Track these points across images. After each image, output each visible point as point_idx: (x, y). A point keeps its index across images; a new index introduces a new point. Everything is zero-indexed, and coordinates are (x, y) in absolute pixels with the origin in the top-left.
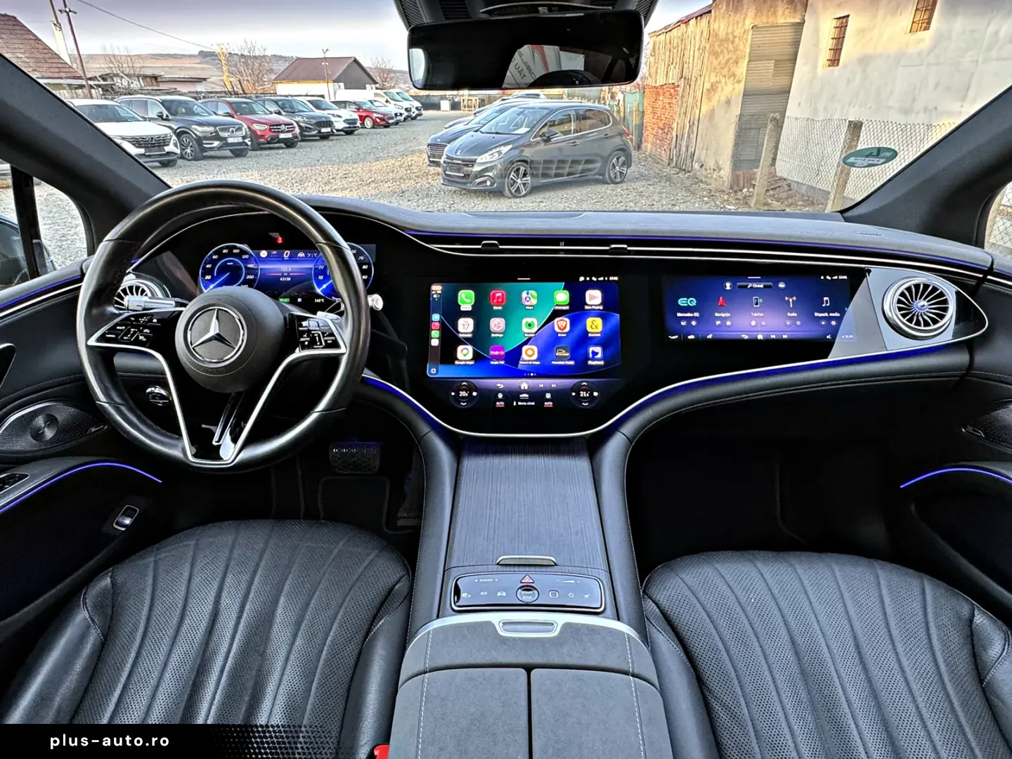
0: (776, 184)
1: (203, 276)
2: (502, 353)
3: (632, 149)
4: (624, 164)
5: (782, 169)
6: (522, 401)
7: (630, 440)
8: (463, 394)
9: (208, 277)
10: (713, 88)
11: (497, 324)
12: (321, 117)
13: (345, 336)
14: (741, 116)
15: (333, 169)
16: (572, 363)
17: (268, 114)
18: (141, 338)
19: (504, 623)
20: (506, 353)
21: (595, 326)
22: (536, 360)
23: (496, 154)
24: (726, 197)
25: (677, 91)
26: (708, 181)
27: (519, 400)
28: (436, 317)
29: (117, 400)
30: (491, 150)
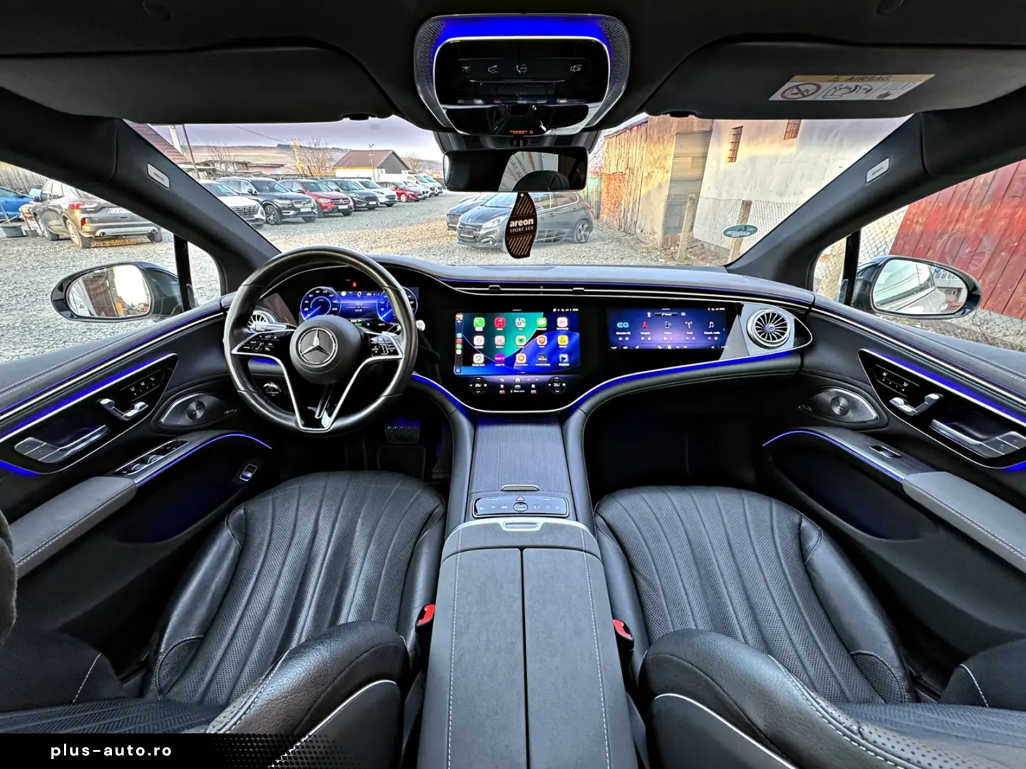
0: (693, 244)
1: (303, 308)
2: (503, 359)
3: (593, 218)
4: (587, 229)
5: (697, 233)
6: (516, 390)
7: (586, 414)
8: (478, 385)
9: (306, 309)
10: (650, 175)
11: (499, 340)
12: (369, 194)
13: (402, 347)
14: (669, 196)
15: (378, 232)
16: (549, 365)
17: (329, 192)
18: (267, 349)
19: (506, 524)
20: (506, 359)
21: (563, 341)
22: (526, 363)
23: (496, 222)
24: (659, 253)
25: (624, 178)
26: (647, 242)
27: (514, 389)
28: (459, 335)
29: (251, 389)
30: (493, 218)
